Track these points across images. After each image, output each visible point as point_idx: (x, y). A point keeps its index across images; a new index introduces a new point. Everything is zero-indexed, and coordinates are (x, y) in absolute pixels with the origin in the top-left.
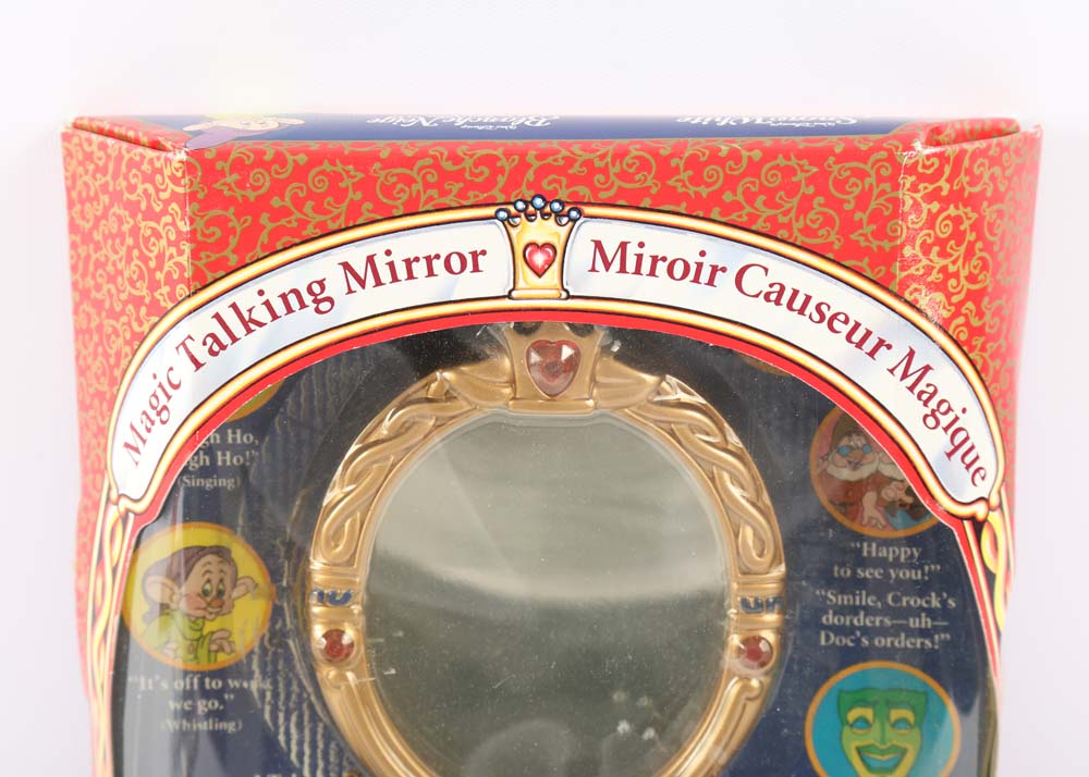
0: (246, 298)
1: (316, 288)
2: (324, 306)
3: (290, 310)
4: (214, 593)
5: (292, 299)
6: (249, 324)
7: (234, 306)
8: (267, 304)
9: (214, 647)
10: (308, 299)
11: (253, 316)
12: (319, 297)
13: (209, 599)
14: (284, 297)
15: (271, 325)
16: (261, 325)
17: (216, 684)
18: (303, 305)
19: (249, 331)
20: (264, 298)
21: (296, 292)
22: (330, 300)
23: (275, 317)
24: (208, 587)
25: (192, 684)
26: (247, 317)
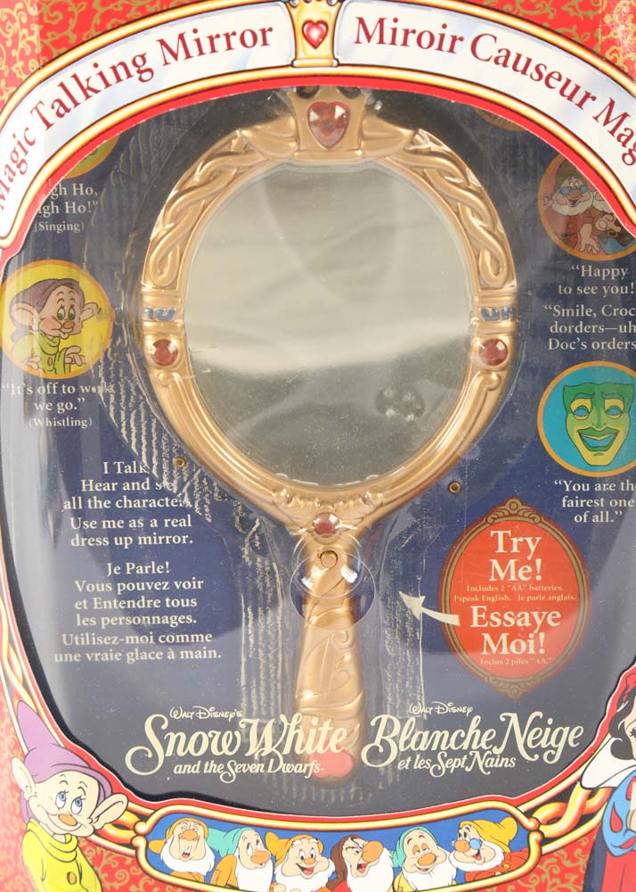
0: (84, 70)
1: (139, 61)
2: (146, 76)
3: (119, 80)
4: (67, 317)
5: (121, 70)
6: (87, 91)
7: (75, 76)
8: (101, 74)
9: (68, 360)
10: (133, 70)
11: (91, 85)
12: (142, 69)
13: (63, 322)
14: (114, 68)
15: (104, 92)
16: (96, 91)
17: (71, 390)
18: (129, 75)
19: (88, 97)
20: (98, 70)
21: (123, 64)
22: (150, 70)
23: (107, 85)
24: (61, 312)
25: (52, 390)
26: (85, 84)
